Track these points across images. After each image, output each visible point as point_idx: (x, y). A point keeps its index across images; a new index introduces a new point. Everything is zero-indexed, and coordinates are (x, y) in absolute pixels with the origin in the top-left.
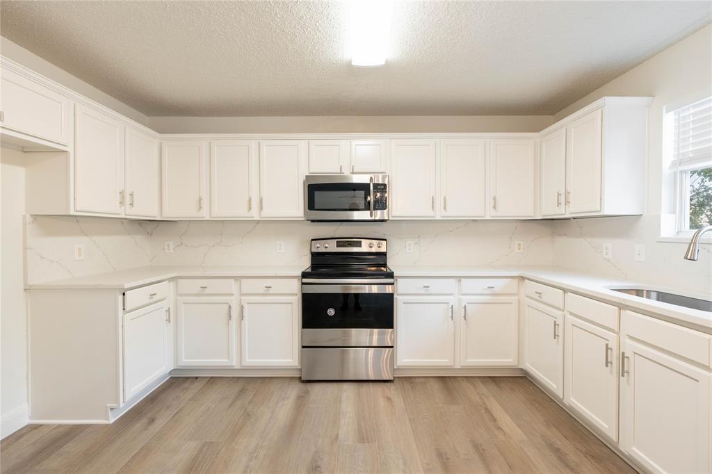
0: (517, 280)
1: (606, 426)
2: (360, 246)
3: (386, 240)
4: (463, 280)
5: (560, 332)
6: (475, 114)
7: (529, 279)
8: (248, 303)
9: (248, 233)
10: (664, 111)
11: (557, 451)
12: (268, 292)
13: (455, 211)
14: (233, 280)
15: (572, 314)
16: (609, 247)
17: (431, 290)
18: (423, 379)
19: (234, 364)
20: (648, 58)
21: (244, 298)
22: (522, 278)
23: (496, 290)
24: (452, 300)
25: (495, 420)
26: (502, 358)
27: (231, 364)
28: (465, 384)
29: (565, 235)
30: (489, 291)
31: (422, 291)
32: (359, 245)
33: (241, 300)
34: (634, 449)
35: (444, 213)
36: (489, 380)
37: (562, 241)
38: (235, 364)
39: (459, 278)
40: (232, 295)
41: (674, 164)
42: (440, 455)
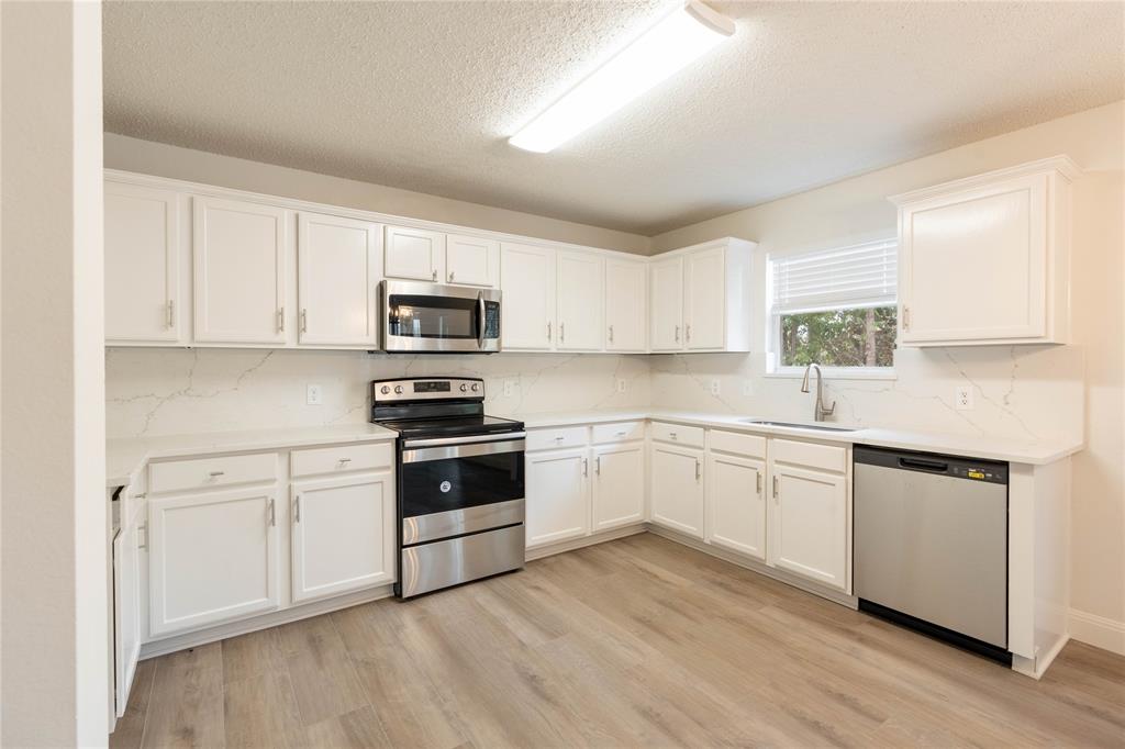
0: (642, 423)
1: (755, 549)
2: (449, 390)
3: (481, 380)
4: (595, 427)
5: (701, 472)
6: (599, 226)
7: (656, 420)
8: (305, 492)
9: (250, 370)
10: (767, 259)
11: (721, 584)
12: (343, 469)
13: (574, 343)
14: (276, 455)
15: (713, 450)
16: (717, 382)
17: (564, 443)
18: (554, 558)
19: (278, 603)
20: (753, 206)
21: (295, 484)
22: (648, 420)
23: (626, 436)
24: (584, 452)
25: (656, 576)
26: (628, 515)
27: (271, 605)
28: (601, 552)
29: (667, 371)
30: (617, 439)
31: (554, 445)
32: (446, 388)
33: (290, 486)
34: (782, 559)
35: (561, 345)
36: (619, 542)
37: (664, 379)
38: (280, 601)
39: (591, 425)
40: (273, 481)
41: (774, 308)
42: (639, 620)
